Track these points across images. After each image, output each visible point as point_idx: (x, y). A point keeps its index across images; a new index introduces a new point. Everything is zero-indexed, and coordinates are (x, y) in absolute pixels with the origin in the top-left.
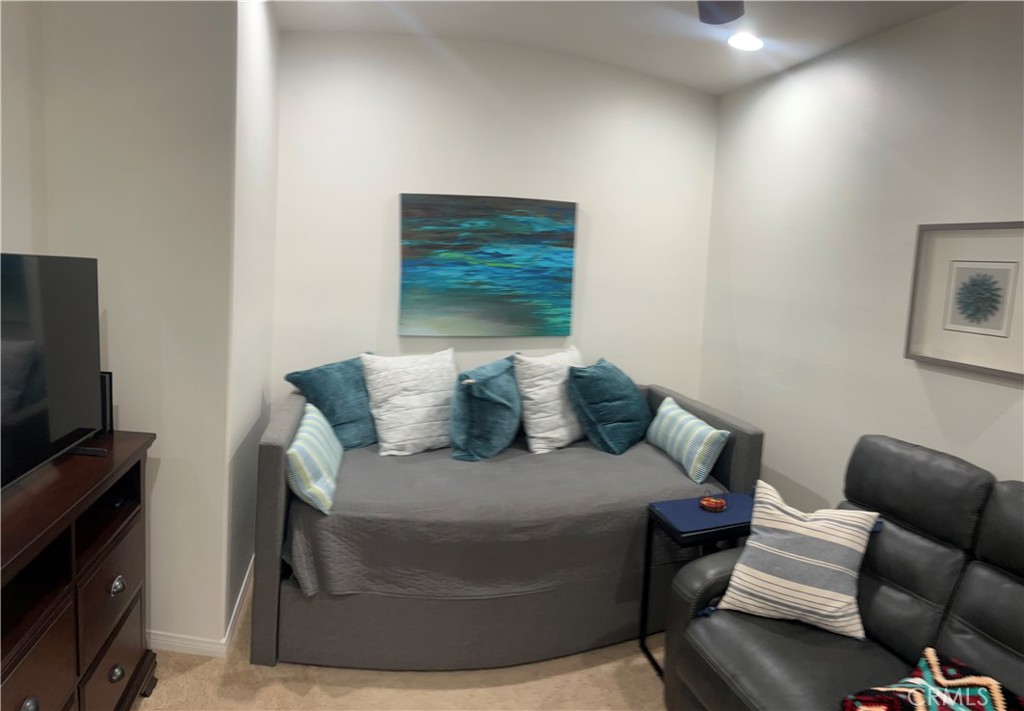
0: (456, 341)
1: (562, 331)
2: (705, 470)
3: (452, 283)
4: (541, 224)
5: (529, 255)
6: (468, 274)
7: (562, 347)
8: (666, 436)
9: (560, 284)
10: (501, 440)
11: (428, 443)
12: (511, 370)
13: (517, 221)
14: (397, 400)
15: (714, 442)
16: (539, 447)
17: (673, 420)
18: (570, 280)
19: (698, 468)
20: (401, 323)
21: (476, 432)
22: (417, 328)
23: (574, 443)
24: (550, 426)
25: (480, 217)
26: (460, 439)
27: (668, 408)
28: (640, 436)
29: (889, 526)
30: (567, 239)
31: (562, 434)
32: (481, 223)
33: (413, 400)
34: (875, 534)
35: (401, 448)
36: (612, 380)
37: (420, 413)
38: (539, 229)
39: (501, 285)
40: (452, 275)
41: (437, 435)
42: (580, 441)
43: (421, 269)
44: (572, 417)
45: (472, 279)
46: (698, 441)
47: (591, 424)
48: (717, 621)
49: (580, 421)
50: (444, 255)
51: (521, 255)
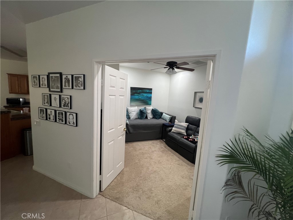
0: (138, 106)
1: (150, 104)
2: (169, 121)
3: (137, 98)
4: (148, 91)
5: (146, 95)
6: (139, 97)
7: (150, 106)
8: (164, 117)
9: (150, 98)
10: (144, 117)
11: (136, 118)
12: (145, 109)
13: (145, 91)
14: (132, 113)
15: (170, 117)
16: (149, 118)
17: (165, 115)
18: (151, 98)
19: (168, 121)
20: (130, 103)
21: (142, 116)
22: (132, 104)
23: (152, 118)
24: (150, 116)
25: (140, 90)
26: (140, 117)
27: (164, 114)
28: (160, 117)
29: (190, 125)
30: (151, 93)
31: (151, 117)
32: (140, 91)
33: (134, 113)
34: (188, 126)
35: (133, 118)
36: (157, 110)
37: (135, 114)
38: (148, 92)
39: (143, 99)
40: (137, 97)
41: (137, 117)
42: (153, 118)
43: (133, 96)
44: (152, 115)
45: (139, 98)
46: (168, 117)
47: (155, 116)
48: (171, 133)
49: (153, 116)
50: (136, 95)
51: (145, 95)
